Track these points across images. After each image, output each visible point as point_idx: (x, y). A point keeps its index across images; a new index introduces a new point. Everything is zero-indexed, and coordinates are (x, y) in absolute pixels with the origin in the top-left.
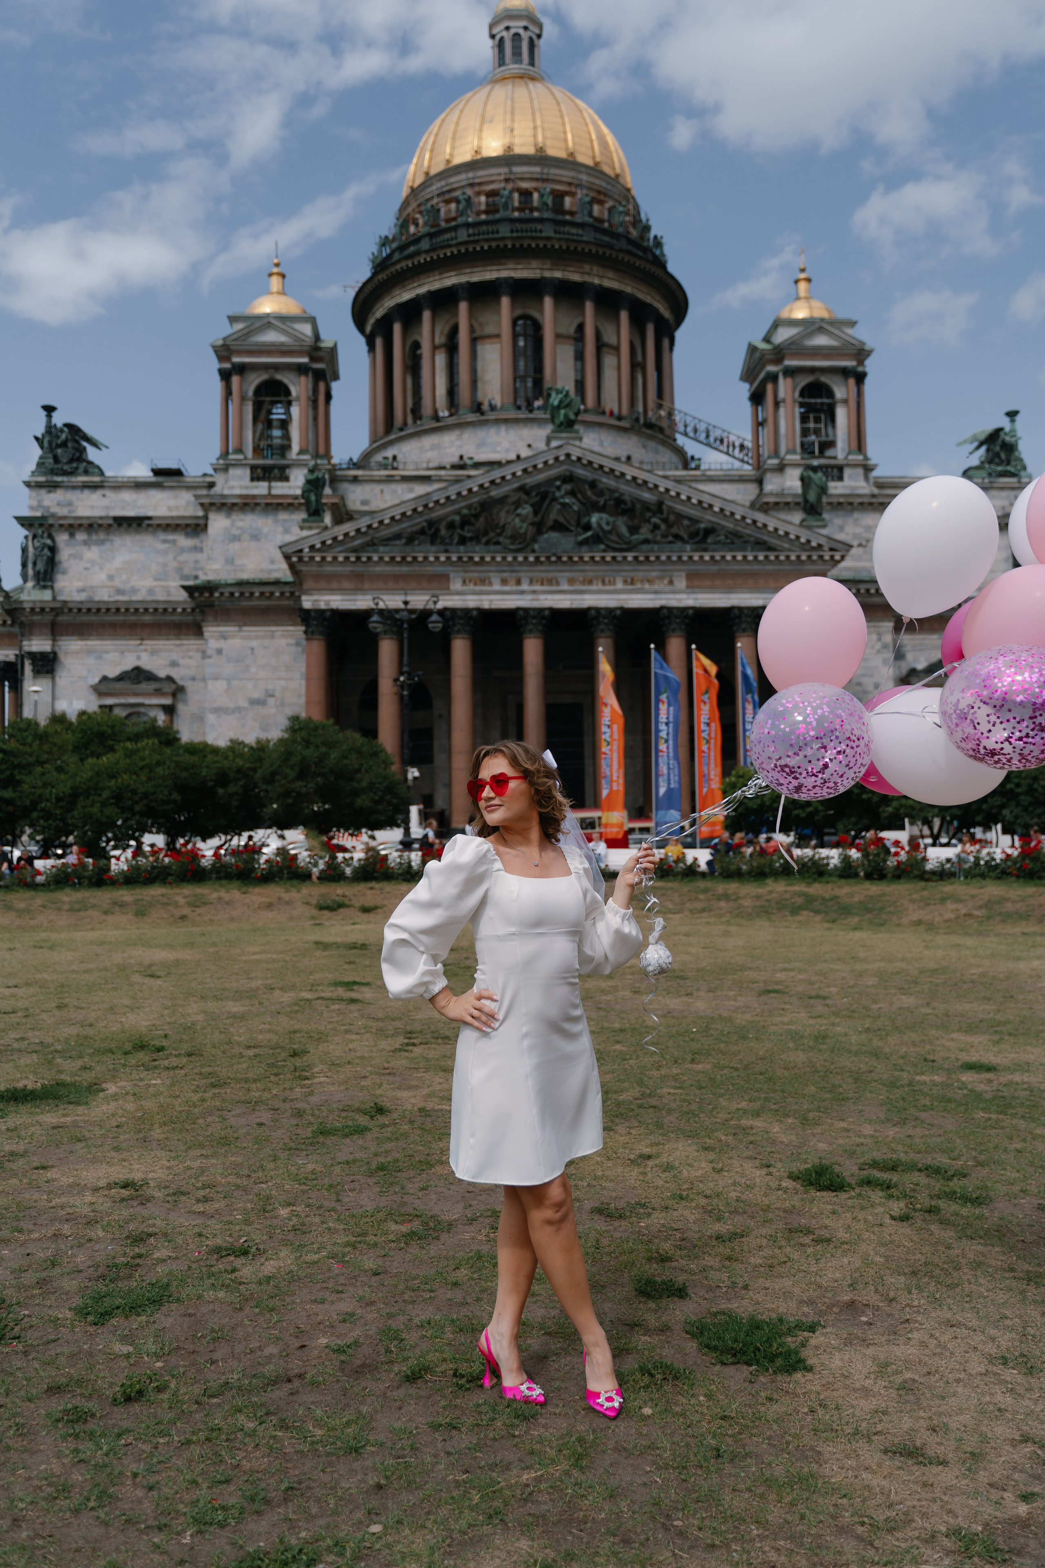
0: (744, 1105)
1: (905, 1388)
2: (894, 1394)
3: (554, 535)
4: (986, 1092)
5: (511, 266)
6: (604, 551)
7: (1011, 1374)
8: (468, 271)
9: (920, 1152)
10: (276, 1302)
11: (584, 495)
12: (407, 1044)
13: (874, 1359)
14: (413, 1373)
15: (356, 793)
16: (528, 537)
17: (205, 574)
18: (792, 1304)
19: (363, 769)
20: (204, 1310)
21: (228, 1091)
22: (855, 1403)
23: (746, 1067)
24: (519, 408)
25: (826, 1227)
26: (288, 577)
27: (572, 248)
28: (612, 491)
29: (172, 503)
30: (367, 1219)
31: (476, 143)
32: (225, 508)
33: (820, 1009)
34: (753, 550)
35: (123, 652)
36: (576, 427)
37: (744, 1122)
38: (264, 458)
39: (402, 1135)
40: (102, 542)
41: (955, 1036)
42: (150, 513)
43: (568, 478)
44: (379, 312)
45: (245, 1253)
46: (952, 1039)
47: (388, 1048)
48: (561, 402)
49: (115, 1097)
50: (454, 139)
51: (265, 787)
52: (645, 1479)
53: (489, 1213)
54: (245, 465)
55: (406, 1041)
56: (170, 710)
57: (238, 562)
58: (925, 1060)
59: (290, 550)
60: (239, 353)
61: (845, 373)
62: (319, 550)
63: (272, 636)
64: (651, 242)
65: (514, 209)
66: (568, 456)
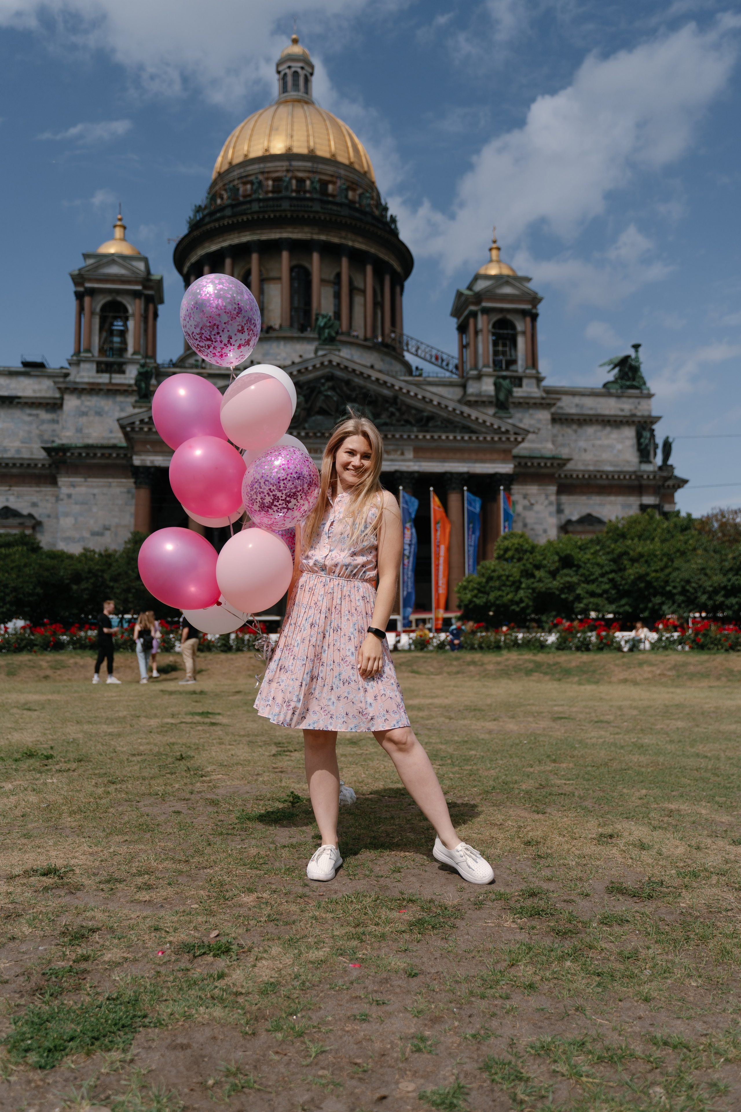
3: (319, 418)
5: (290, 230)
8: (259, 232)
10: (301, 1021)
11: (341, 390)
16: (301, 418)
17: (60, 439)
20: (200, 1037)
24: (295, 330)
26: (123, 443)
27: (333, 220)
28: (361, 388)
29: (37, 387)
31: (266, 144)
32: (77, 392)
33: (613, 729)
34: (461, 432)
36: (336, 343)
38: (107, 356)
42: (20, 394)
43: (330, 378)
44: (193, 258)
45: (226, 951)
47: (267, 754)
48: (325, 324)
49: (13, 793)
50: (250, 140)
54: (93, 361)
57: (85, 431)
59: (125, 422)
60: (90, 280)
61: (524, 313)
62: (147, 423)
63: (110, 486)
64: (388, 219)
65: (292, 191)
66: (330, 362)
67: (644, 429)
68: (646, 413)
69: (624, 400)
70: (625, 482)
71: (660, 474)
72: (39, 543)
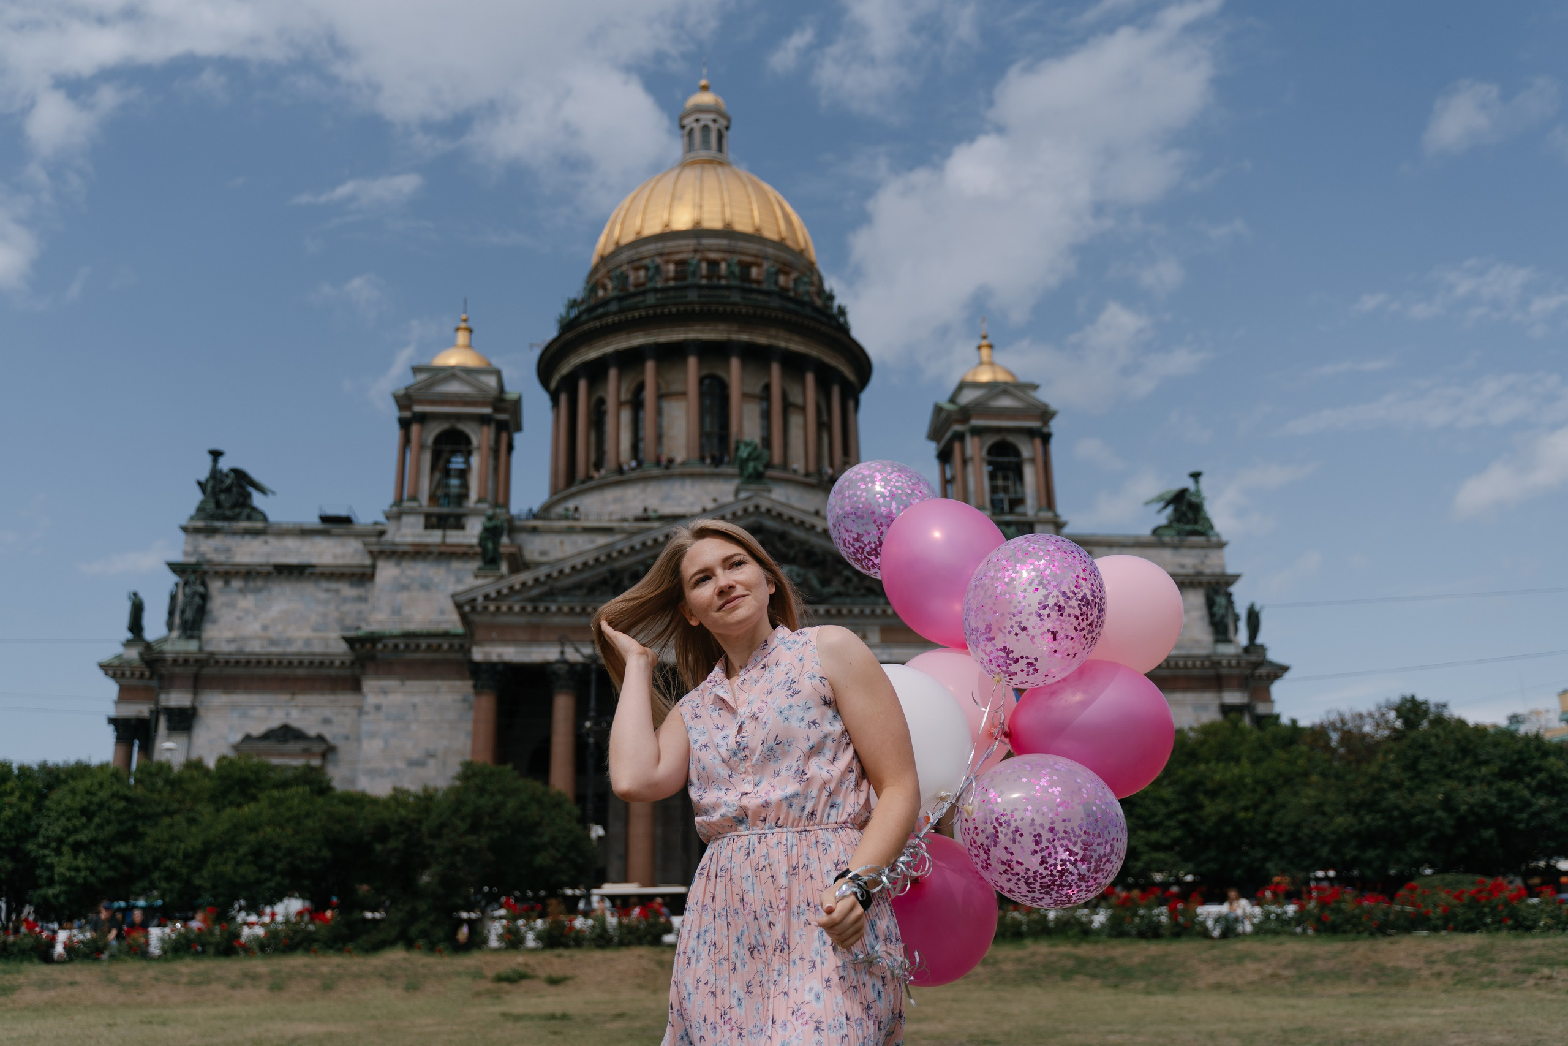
5: (698, 327)
8: (656, 332)
15: (536, 849)
17: (369, 625)
19: (544, 822)
24: (705, 463)
26: (458, 628)
27: (758, 314)
28: (802, 543)
29: (339, 551)
31: (665, 216)
32: (395, 557)
35: (270, 708)
36: (765, 481)
38: (440, 506)
40: (258, 590)
42: (314, 560)
44: (564, 370)
48: (750, 454)
51: (431, 842)
54: (419, 513)
57: (406, 612)
59: (462, 599)
60: (421, 402)
61: (1031, 433)
62: (494, 600)
63: (437, 691)
64: (835, 310)
65: (702, 277)
66: (757, 507)
67: (1217, 592)
68: (1218, 570)
69: (1184, 551)
70: (1195, 672)
71: (1245, 658)
72: (330, 780)
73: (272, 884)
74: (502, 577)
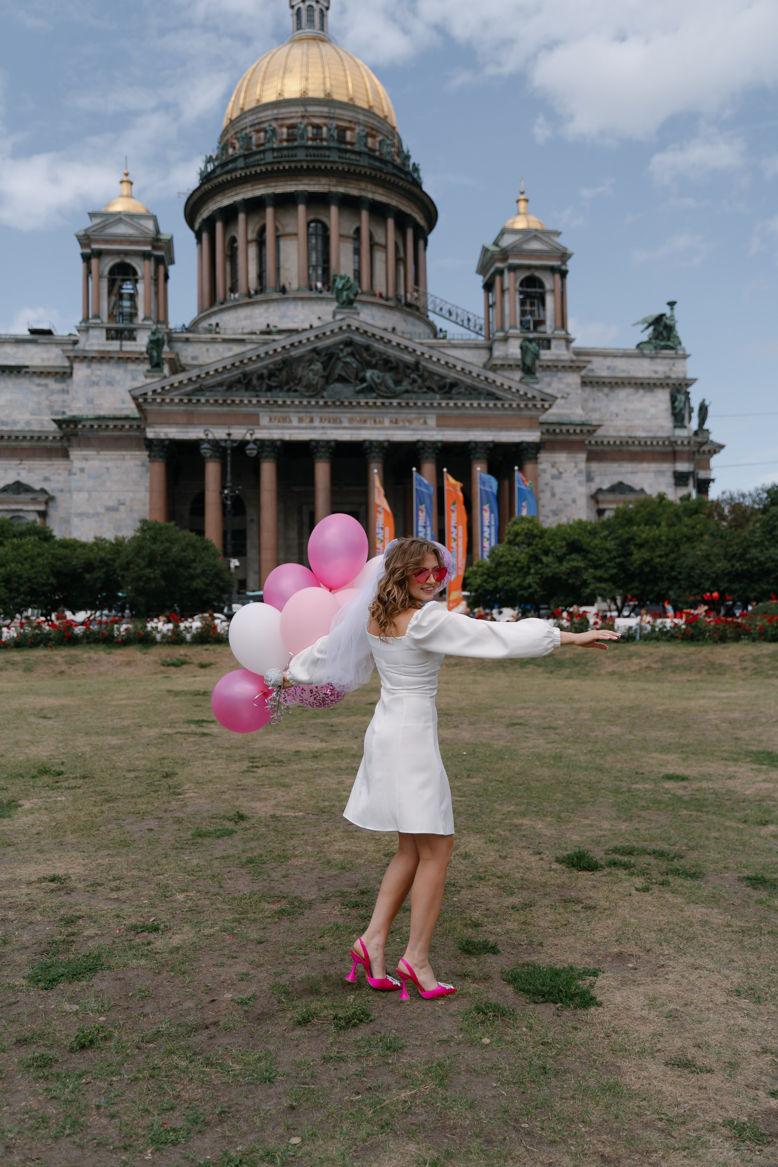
0: (512, 808)
1: (672, 1015)
2: (665, 1021)
3: (338, 386)
4: (684, 795)
5: (306, 181)
6: (376, 398)
7: (744, 1003)
8: (273, 184)
9: (646, 841)
10: (186, 967)
11: (361, 356)
12: (253, 767)
13: (646, 995)
14: (303, 1019)
15: (192, 578)
16: (319, 386)
17: (71, 411)
18: (578, 956)
19: (197, 560)
20: (130, 974)
21: (120, 804)
22: (637, 1028)
23: (509, 780)
24: (311, 289)
25: (590, 898)
26: (136, 414)
27: (352, 170)
28: (381, 354)
29: (45, 355)
30: (246, 901)
31: (279, 88)
32: (86, 360)
33: (553, 737)
34: (485, 399)
35: (6, 470)
36: (355, 305)
37: (517, 821)
38: (116, 322)
39: (261, 835)
41: (654, 755)
42: (27, 363)
43: (349, 343)
44: (205, 213)
45: (156, 929)
46: (653, 758)
47: (238, 770)
48: (344, 286)
49: (31, 811)
50: (263, 84)
51: (122, 573)
52: (493, 1093)
53: (338, 894)
54: (102, 327)
55: (251, 764)
56: (43, 514)
57: (97, 402)
58: (637, 773)
59: (137, 393)
60: (97, 241)
61: (553, 270)
62: (160, 393)
63: (123, 459)
64: (411, 167)
65: (308, 139)
66: (349, 326)
67: (678, 391)
68: (681, 376)
69: (658, 361)
70: (658, 449)
71: (694, 439)
72: (51, 531)
73: (19, 600)
74: (165, 377)
